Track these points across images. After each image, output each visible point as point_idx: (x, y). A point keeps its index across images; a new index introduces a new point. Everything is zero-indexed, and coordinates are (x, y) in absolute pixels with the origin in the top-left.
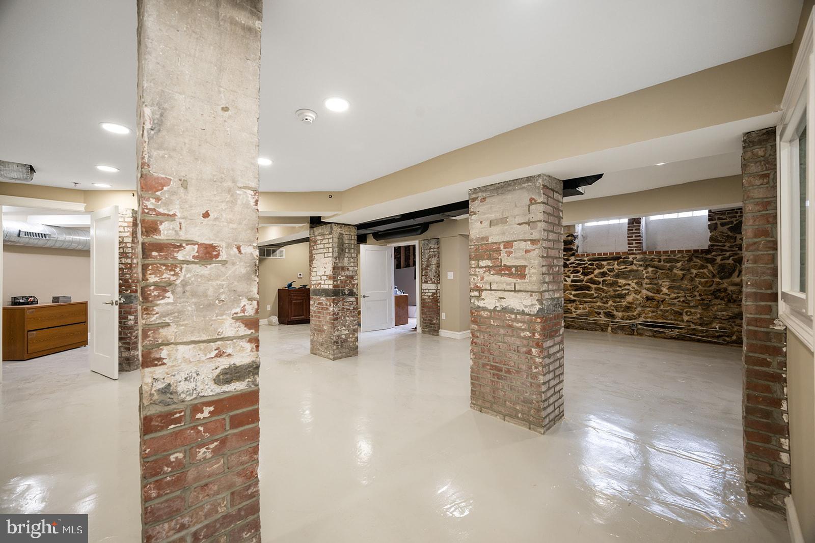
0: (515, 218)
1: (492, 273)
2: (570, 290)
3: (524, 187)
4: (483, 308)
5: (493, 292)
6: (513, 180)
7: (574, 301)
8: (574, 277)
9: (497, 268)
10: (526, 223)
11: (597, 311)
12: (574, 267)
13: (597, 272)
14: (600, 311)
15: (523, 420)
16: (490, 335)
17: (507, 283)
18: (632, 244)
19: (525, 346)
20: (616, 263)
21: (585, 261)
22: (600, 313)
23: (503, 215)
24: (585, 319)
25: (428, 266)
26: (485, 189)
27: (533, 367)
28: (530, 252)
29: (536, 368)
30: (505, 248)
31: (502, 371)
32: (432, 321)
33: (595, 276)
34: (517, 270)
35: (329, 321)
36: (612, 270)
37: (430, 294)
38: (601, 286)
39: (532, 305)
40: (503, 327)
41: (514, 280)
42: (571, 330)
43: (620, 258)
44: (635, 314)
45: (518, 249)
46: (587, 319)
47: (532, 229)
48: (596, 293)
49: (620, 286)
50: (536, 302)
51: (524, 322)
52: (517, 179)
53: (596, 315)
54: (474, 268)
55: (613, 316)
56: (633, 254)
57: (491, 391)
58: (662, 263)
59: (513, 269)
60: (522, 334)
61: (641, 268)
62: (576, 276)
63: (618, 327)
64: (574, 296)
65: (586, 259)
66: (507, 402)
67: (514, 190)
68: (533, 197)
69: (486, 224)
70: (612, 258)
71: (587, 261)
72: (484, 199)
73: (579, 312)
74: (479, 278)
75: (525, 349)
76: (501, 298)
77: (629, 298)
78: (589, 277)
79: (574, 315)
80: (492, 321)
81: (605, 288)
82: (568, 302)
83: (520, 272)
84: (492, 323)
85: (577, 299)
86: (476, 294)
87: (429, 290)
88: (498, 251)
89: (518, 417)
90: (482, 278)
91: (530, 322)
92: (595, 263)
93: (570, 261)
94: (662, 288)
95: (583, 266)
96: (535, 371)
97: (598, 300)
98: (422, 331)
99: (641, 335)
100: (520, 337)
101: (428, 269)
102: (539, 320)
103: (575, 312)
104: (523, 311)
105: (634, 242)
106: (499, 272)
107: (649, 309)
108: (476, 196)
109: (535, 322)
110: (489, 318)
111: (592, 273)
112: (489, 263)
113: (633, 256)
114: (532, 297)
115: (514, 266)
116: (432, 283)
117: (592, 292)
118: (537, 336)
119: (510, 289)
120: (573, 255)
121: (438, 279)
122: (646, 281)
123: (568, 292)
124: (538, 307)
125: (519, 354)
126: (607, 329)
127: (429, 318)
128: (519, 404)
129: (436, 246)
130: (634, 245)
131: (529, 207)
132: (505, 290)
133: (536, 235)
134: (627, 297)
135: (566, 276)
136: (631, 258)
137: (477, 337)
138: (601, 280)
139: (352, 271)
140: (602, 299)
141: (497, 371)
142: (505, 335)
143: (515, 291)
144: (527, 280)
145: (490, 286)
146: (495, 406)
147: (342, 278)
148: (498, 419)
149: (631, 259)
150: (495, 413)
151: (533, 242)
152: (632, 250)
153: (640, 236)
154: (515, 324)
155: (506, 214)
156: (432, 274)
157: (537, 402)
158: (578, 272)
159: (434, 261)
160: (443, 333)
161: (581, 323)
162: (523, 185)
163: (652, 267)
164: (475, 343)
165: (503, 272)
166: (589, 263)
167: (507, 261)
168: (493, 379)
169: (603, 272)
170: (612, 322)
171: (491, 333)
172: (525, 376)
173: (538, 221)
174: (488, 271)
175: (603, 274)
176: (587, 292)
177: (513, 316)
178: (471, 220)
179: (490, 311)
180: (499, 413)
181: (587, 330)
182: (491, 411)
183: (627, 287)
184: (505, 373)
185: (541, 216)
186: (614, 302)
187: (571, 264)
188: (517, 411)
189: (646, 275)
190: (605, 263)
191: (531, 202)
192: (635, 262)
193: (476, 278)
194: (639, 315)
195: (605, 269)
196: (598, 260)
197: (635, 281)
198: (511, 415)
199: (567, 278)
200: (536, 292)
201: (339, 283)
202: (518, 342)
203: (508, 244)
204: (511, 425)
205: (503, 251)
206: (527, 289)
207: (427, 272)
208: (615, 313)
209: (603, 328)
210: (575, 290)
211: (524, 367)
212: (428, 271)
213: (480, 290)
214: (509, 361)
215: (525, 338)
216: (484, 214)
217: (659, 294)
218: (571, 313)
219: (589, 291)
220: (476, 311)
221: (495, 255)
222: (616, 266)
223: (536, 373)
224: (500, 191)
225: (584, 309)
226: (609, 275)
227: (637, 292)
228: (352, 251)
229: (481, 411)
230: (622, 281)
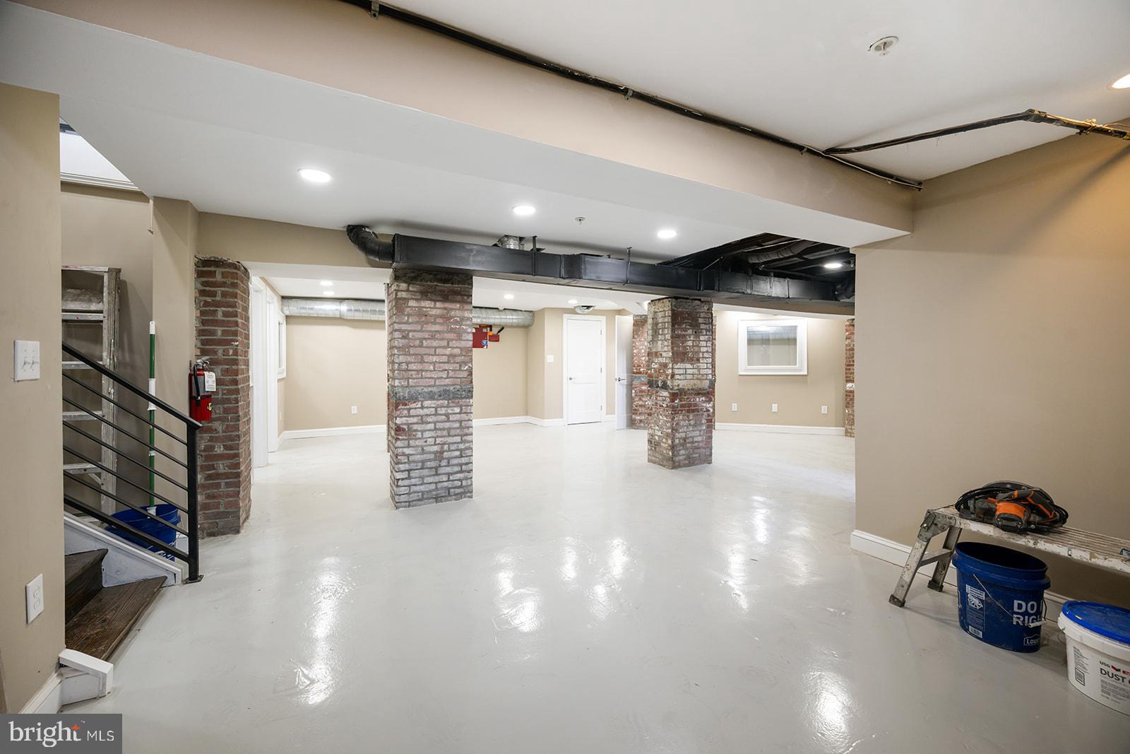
139: (666, 358)
147: (656, 366)
201: (653, 372)
228: (666, 331)
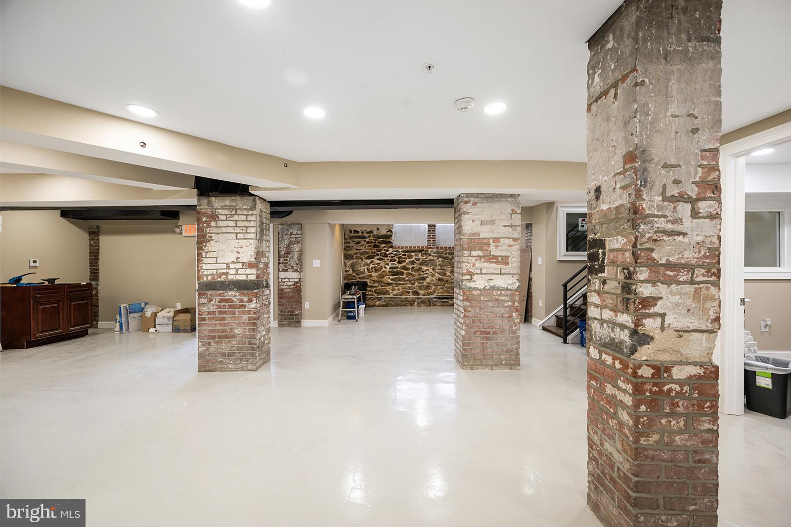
0: (501, 221)
1: (482, 261)
2: (388, 275)
3: (508, 201)
4: (474, 288)
5: (483, 275)
6: (500, 194)
7: (391, 284)
8: (392, 264)
9: (487, 257)
10: (510, 226)
11: (407, 290)
12: (392, 257)
13: (408, 260)
14: (409, 290)
15: (506, 364)
16: (480, 308)
17: (494, 269)
18: (430, 241)
19: (507, 313)
20: (420, 254)
21: (400, 252)
22: (409, 293)
23: (492, 218)
24: (399, 298)
25: (288, 253)
26: (477, 195)
27: (514, 326)
28: (512, 246)
29: (515, 326)
30: (493, 242)
31: (490, 334)
32: (293, 312)
33: (407, 264)
34: (502, 259)
35: (247, 321)
36: (418, 260)
37: (291, 284)
38: (410, 271)
39: (513, 283)
40: (491, 301)
41: (500, 266)
42: (389, 308)
43: (423, 250)
44: (432, 291)
45: (503, 244)
46: (400, 298)
47: (514, 230)
48: (407, 277)
49: (423, 272)
50: (516, 281)
51: (507, 296)
52: (503, 194)
53: (407, 294)
54: (467, 257)
55: (418, 294)
56: (431, 248)
57: (480, 351)
58: (447, 255)
59: (500, 258)
60: (506, 305)
61: (436, 259)
62: (394, 264)
63: (421, 301)
64: (392, 280)
65: (400, 250)
66: (494, 356)
67: (501, 201)
68: (515, 209)
69: (477, 223)
70: (419, 250)
71: (401, 253)
72: (476, 203)
73: (395, 292)
74: (471, 264)
75: (507, 315)
76: (490, 280)
77: (428, 280)
78: (403, 265)
79: (391, 295)
80: (482, 297)
81: (413, 273)
82: (387, 285)
83: (505, 260)
84: (482, 299)
85: (393, 282)
86: (469, 277)
87: (289, 279)
88: (488, 244)
89: (502, 364)
90: (474, 265)
91: (512, 295)
92: (407, 254)
93: (389, 252)
94: (447, 272)
95: (399, 256)
96: (514, 328)
97: (408, 282)
98: (279, 324)
99: (435, 305)
100: (504, 307)
101: (287, 257)
102: (518, 293)
103: (392, 293)
104: (507, 288)
105: (432, 240)
106: (488, 260)
107: (440, 287)
108: (469, 200)
109: (515, 295)
110: (480, 295)
111: (405, 261)
112: (480, 253)
113: (431, 250)
114: (513, 278)
115: (500, 256)
116: (294, 271)
117: (404, 276)
118: (516, 304)
119: (497, 273)
120: (392, 247)
121: (300, 267)
122: (439, 267)
123: (386, 277)
124: (518, 284)
125: (503, 319)
126: (414, 304)
127: (289, 309)
128: (503, 354)
129: (299, 232)
130: (432, 242)
131: (511, 215)
132: (493, 274)
133: (516, 235)
134: (427, 279)
135: (386, 264)
136: (430, 250)
137: (469, 311)
138: (411, 267)
139: (268, 258)
140: (411, 281)
141: (486, 334)
142: (493, 307)
143: (501, 274)
144: (510, 266)
145: (481, 271)
146: (484, 362)
147: (262, 266)
148: (487, 370)
149: (429, 252)
150: (484, 367)
151: (514, 240)
152: (431, 245)
153: (435, 236)
154: (501, 298)
155: (494, 218)
156: (293, 262)
157: (516, 349)
158: (395, 260)
159: (296, 248)
160: (306, 323)
161: (396, 302)
162: (508, 199)
163: (442, 258)
164: (467, 316)
165: (491, 260)
166: (403, 253)
167: (495, 252)
168: (483, 342)
169: (413, 261)
170: (417, 298)
171: (482, 307)
172: (508, 334)
173: (518, 226)
174: (479, 260)
175: (413, 262)
176: (401, 276)
177: (499, 292)
178: (464, 218)
179: (480, 290)
180: (487, 365)
181: (401, 306)
182: (481, 367)
183: (427, 272)
184: (493, 335)
185: (519, 223)
186: (419, 283)
187: (389, 254)
188: (502, 360)
189: (438, 263)
190: (413, 254)
191: (513, 212)
192: (432, 254)
193: (469, 265)
194: (434, 291)
195: (413, 259)
196: (409, 251)
197: (432, 268)
198: (498, 364)
199: (386, 266)
200: (516, 274)
202: (503, 311)
203: (496, 240)
204: (498, 371)
205: (492, 245)
206: (509, 273)
207: (286, 260)
208: (419, 291)
209: (411, 303)
210: (393, 276)
211: (507, 328)
212: (288, 259)
213: (472, 274)
214: (496, 325)
215: (508, 307)
216: (476, 215)
217: (445, 276)
218: (389, 294)
219: (402, 275)
220: (468, 291)
221: (485, 247)
222: (420, 257)
223: (515, 329)
224: (490, 200)
225: (399, 290)
226: (416, 263)
227: (433, 275)
229: (472, 369)
230: (424, 268)
